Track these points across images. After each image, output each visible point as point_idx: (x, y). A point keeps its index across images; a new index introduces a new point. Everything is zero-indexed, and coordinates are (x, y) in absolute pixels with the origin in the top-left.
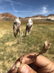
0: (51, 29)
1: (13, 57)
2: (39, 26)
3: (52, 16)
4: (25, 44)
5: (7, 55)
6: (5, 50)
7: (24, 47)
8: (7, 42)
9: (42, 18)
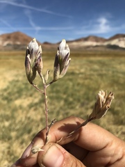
0: (118, 67)
1: (32, 133)
2: (91, 62)
3: (121, 39)
4: (59, 102)
5: (18, 127)
6: (13, 117)
7: (58, 109)
8: (16, 99)
9: (99, 44)
